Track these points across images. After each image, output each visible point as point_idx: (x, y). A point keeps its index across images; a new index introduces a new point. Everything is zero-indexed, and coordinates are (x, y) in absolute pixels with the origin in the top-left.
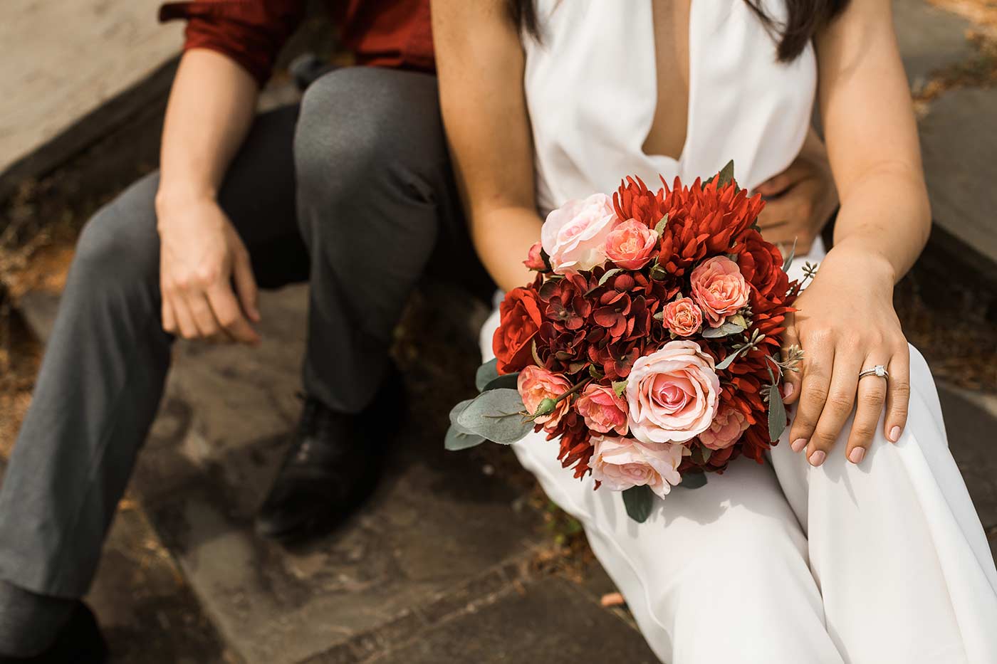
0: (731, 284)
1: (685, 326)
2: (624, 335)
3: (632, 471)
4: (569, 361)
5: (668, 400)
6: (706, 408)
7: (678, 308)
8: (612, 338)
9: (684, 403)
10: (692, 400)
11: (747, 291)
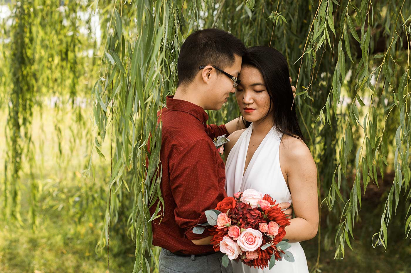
0: (275, 230)
1: (263, 229)
2: (250, 222)
3: (228, 249)
4: (234, 218)
5: (249, 240)
6: (255, 247)
7: (264, 225)
8: (248, 220)
9: (251, 243)
10: (253, 244)
11: (277, 234)
